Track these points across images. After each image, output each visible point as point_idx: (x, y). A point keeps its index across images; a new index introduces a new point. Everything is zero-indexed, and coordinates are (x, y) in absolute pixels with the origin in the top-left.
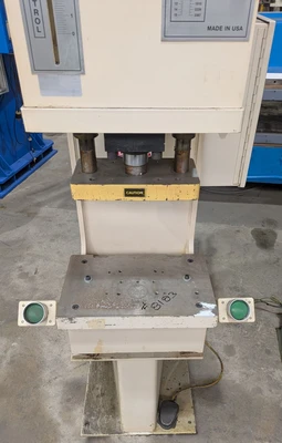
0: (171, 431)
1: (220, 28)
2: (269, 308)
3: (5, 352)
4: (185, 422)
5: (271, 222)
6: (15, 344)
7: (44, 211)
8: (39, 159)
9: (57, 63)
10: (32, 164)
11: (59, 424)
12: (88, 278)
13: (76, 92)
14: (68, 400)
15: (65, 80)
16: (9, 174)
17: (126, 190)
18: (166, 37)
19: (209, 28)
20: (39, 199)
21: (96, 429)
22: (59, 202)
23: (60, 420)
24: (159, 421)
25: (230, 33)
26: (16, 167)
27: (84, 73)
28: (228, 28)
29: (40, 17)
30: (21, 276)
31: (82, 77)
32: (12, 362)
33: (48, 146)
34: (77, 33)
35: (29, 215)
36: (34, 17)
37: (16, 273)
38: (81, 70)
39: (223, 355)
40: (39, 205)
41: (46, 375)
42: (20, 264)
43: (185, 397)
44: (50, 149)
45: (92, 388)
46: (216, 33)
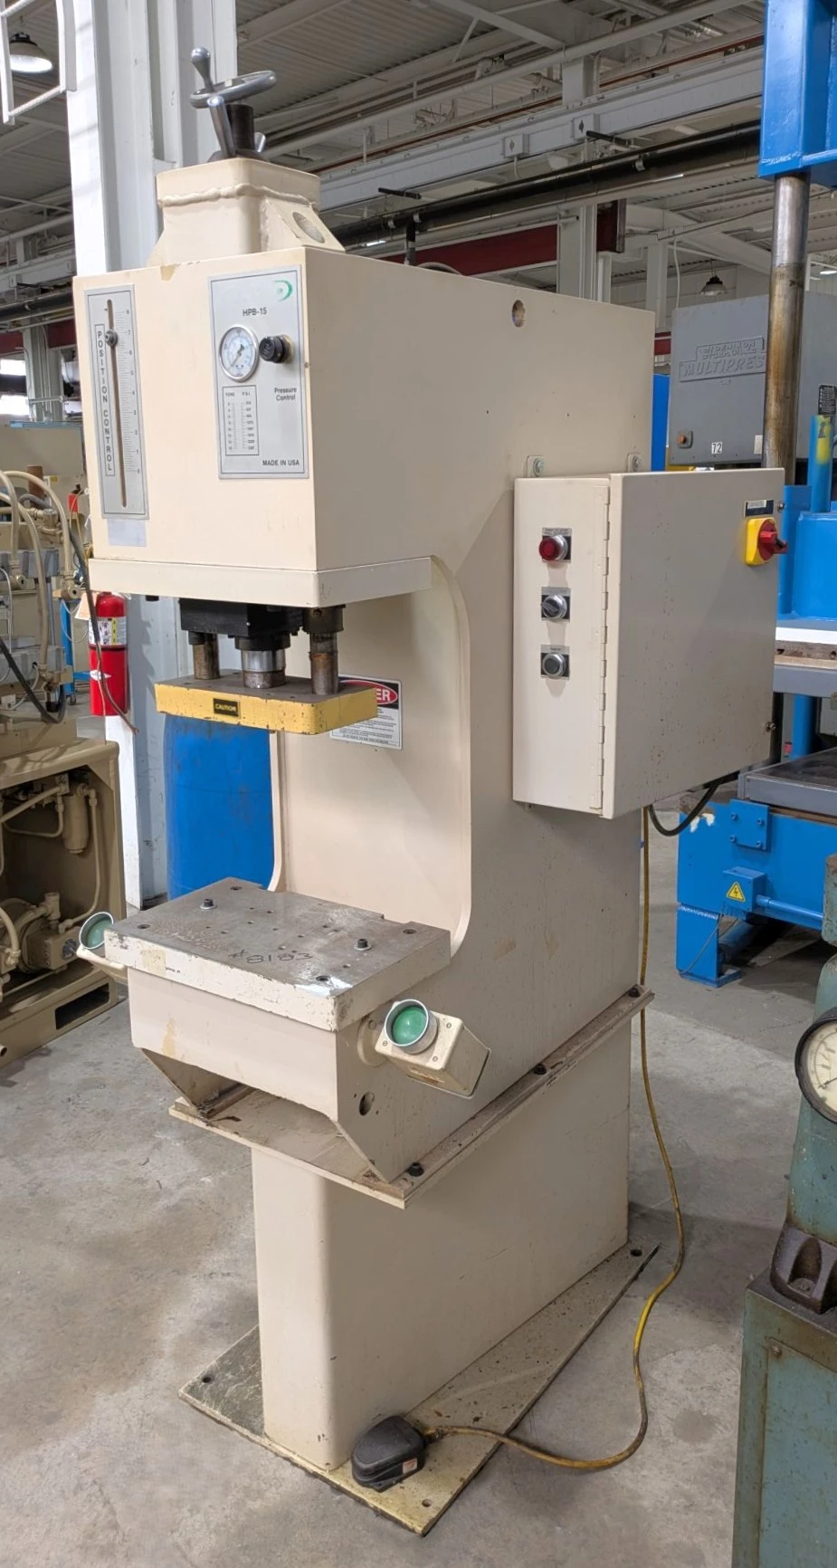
1: (276, 462)
3: (180, 1186)
4: (415, 1498)
6: (208, 1180)
9: (124, 504)
11: (161, 1354)
13: (139, 541)
14: (215, 1325)
15: (130, 524)
17: (216, 701)
18: (224, 475)
19: (265, 463)
21: (217, 1398)
23: (167, 1350)
25: (287, 468)
27: (148, 518)
28: (283, 462)
29: (111, 454)
31: (146, 522)
32: (177, 1208)
34: (141, 471)
36: (107, 454)
38: (145, 514)
41: (216, 1260)
43: (466, 1450)
46: (272, 468)
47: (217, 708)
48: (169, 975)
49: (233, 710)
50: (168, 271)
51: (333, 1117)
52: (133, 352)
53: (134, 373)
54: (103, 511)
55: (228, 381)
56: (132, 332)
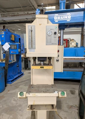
2: (75, 108)
5: (74, 89)
6: (11, 116)
7: (21, 86)
8: (20, 76)
10: (19, 77)
12: (33, 87)
16: (13, 78)
18: (46, 45)
20: (19, 84)
22: (24, 84)
26: (15, 77)
27: (35, 49)
29: (30, 43)
30: (14, 101)
33: (22, 73)
34: (35, 44)
35: (17, 87)
37: (13, 100)
40: (19, 85)
42: (14, 98)
44: (23, 74)
46: (53, 44)
47: (41, 67)
48: (36, 96)
49: (43, 67)
50: (40, 24)
51: (56, 104)
52: (35, 32)
53: (35, 34)
54: (29, 49)
55: (48, 36)
56: (35, 30)
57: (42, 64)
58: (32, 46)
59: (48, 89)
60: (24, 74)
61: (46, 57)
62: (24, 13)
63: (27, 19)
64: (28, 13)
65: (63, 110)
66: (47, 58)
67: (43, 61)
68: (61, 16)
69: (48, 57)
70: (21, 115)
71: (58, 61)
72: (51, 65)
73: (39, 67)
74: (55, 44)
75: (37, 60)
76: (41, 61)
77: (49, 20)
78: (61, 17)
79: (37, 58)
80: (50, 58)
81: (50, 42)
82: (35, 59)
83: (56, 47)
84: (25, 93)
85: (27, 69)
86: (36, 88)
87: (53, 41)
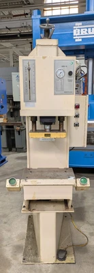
0: (63, 262)
4: (70, 259)
12: (31, 172)
13: (33, 106)
14: (15, 252)
15: (31, 103)
18: (55, 94)
21: (29, 261)
23: (11, 259)
24: (58, 258)
27: (36, 102)
28: (69, 92)
33: (3, 158)
34: (35, 93)
36: (26, 90)
39: (88, 236)
43: (70, 250)
45: (26, 247)
46: (66, 93)
47: (46, 135)
48: (38, 184)
49: (49, 135)
50: (44, 58)
51: (71, 199)
52: (34, 72)
53: (34, 75)
54: (24, 101)
55: (57, 78)
56: (35, 68)
57: (48, 130)
58: (30, 97)
59: (58, 173)
60: (6, 160)
61: (55, 117)
62: (2, 14)
63: (9, 29)
64: (10, 14)
65: (88, 223)
66: (57, 119)
67: (50, 124)
68: (87, 28)
69: (59, 117)
70: (9, 231)
71: (77, 125)
72: (63, 131)
73: (42, 135)
74: (71, 93)
75: (38, 122)
76: (45, 124)
77: (59, 49)
78: (89, 29)
79: (38, 119)
80: (61, 119)
81: (62, 89)
82: (34, 119)
83: (72, 99)
84: (18, 181)
85: (13, 149)
86: (37, 173)
87: (66, 88)
